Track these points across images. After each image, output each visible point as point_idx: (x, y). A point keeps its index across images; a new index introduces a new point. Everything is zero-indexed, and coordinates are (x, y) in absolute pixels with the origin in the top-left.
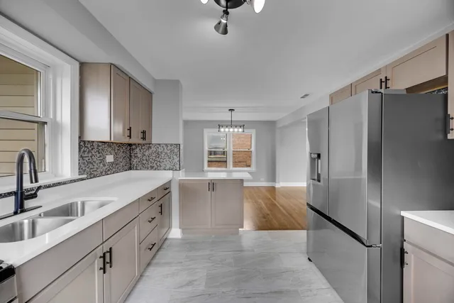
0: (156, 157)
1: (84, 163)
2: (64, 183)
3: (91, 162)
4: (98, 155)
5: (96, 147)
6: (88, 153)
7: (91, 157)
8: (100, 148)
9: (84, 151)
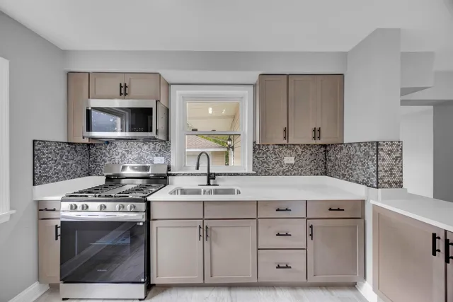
0: (347, 161)
1: (259, 163)
2: (242, 175)
3: (265, 162)
4: (275, 157)
5: (271, 149)
6: (263, 154)
7: (266, 158)
8: (276, 150)
9: (259, 153)
